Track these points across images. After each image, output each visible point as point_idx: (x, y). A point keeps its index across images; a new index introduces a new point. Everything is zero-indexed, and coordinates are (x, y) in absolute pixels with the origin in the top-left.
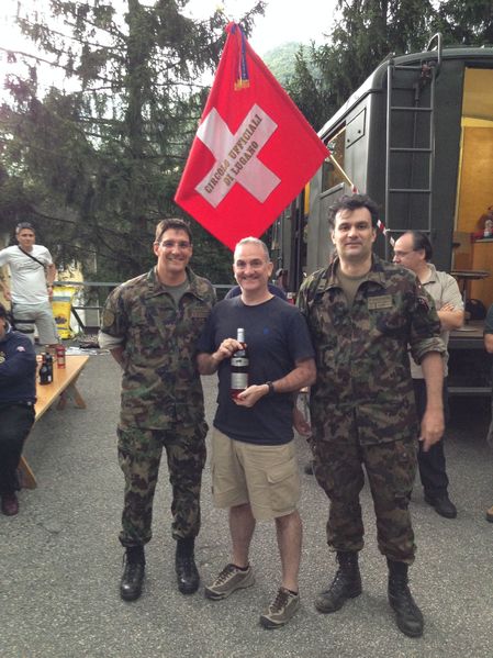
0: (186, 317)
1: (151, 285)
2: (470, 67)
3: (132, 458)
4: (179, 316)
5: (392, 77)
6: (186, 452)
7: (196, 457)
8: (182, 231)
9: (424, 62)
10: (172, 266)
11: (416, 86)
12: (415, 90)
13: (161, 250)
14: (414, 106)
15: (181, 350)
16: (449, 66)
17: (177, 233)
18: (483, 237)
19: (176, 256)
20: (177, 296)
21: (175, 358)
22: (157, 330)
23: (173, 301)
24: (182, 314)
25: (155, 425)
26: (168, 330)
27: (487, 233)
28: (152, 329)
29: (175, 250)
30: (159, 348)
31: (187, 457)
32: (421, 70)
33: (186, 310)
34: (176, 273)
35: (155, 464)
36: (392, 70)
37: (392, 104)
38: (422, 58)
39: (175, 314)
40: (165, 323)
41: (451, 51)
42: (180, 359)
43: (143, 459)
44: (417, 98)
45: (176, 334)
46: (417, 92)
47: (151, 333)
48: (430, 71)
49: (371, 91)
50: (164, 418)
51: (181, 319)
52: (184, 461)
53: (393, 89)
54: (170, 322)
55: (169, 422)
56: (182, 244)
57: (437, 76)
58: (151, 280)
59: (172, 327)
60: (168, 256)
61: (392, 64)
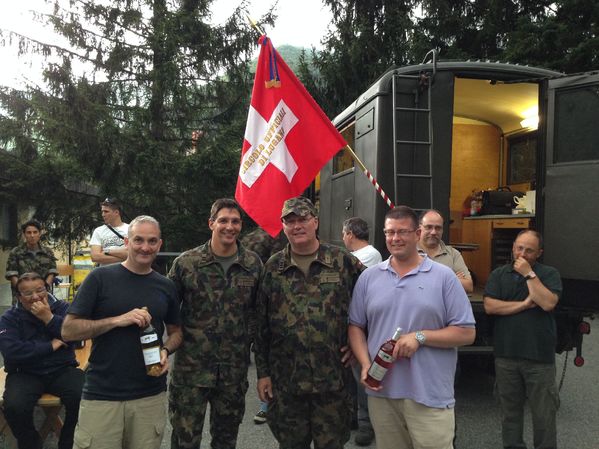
0: (233, 285)
1: (205, 255)
2: (458, 77)
3: (179, 413)
4: (227, 284)
5: (396, 84)
6: (227, 408)
7: (236, 412)
8: (235, 210)
9: (422, 72)
10: (225, 240)
11: (415, 91)
12: (414, 95)
13: (216, 226)
14: (414, 107)
15: (226, 314)
16: (442, 76)
17: (230, 212)
18: (470, 215)
19: (229, 231)
20: (226, 266)
21: (221, 322)
22: (207, 295)
23: (222, 270)
24: (230, 282)
25: (201, 383)
26: (216, 296)
27: (473, 212)
28: (202, 294)
29: (229, 226)
30: (207, 311)
31: (227, 412)
32: (419, 79)
33: (233, 279)
34: (227, 246)
35: (201, 418)
36: (396, 78)
37: (396, 106)
38: (421, 69)
39: (223, 282)
40: (215, 288)
41: (442, 64)
42: (225, 321)
43: (189, 413)
44: (416, 101)
45: (224, 299)
46: (417, 96)
47: (202, 298)
48: (427, 80)
49: (378, 95)
50: (210, 377)
51: (229, 286)
52: (225, 415)
53: (397, 93)
54: (219, 288)
55: (213, 381)
56: (235, 221)
57: (433, 83)
58: (204, 252)
59: (220, 293)
60: (222, 231)
61: (396, 73)
